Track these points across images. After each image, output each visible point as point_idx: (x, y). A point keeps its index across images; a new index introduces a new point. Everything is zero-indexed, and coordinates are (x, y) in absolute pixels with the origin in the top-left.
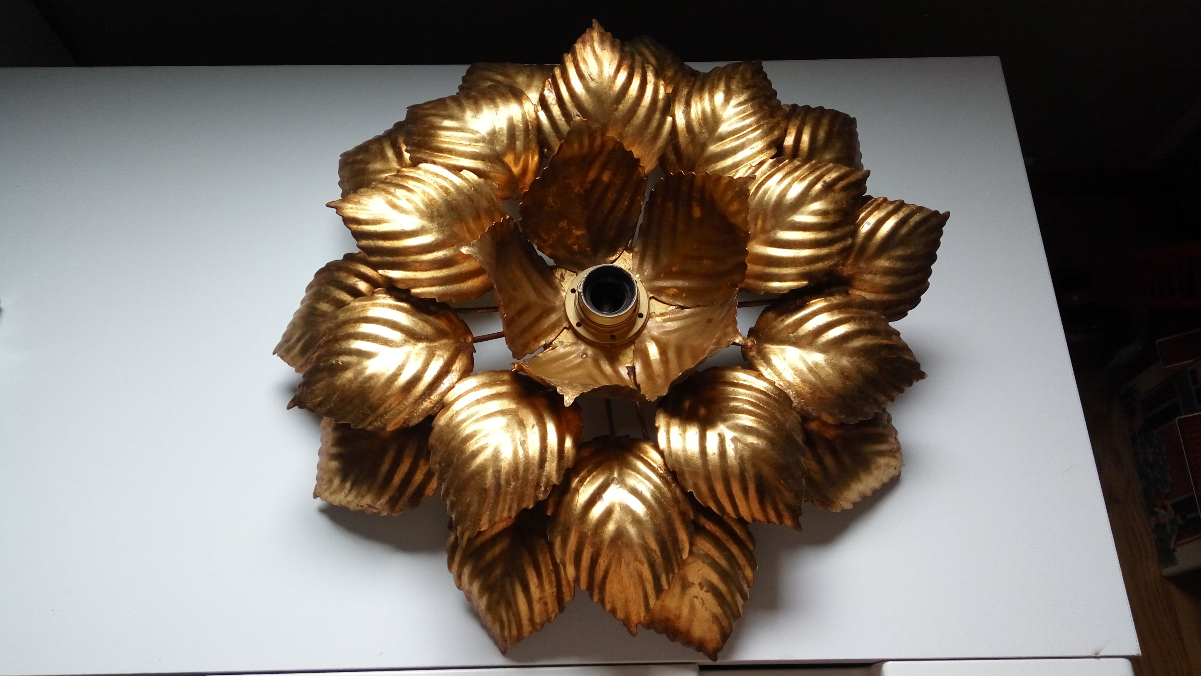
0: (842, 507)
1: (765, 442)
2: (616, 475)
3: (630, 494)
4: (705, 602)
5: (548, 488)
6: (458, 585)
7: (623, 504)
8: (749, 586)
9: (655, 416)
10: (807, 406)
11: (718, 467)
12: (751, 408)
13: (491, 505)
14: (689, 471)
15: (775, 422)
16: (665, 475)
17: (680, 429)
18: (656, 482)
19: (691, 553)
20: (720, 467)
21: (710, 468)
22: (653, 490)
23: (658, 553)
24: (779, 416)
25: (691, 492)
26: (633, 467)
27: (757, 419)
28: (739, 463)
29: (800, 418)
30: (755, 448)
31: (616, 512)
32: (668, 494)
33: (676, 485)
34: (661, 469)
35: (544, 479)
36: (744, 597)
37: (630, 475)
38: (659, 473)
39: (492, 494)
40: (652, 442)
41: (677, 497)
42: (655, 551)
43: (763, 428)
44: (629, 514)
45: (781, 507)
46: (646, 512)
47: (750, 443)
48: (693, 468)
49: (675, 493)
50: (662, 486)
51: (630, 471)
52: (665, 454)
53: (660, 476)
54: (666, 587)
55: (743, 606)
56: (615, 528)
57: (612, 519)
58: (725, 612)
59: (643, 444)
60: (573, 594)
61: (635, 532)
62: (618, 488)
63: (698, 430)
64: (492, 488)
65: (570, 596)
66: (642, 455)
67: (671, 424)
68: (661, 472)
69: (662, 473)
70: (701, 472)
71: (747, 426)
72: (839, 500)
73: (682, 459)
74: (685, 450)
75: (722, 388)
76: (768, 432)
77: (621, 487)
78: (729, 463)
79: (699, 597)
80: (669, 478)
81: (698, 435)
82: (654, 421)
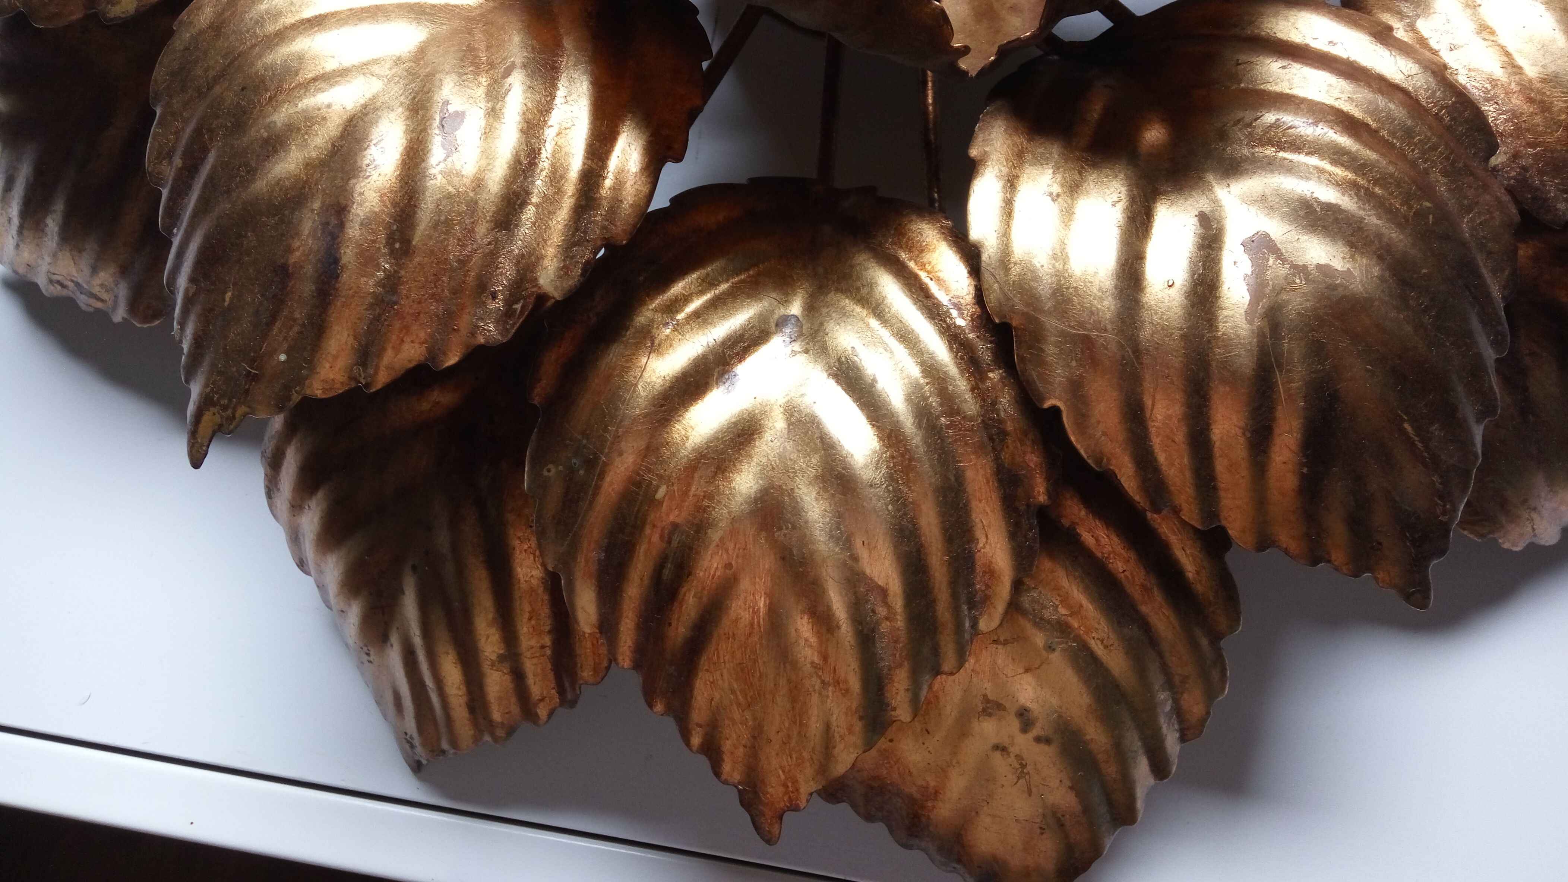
0: (1535, 536)
1: (1376, 271)
2: (796, 308)
3: (832, 382)
4: (1029, 768)
5: (518, 307)
6: (298, 561)
7: (800, 411)
8: (1183, 739)
9: (977, 121)
10: (1541, 173)
11: (1177, 333)
12: (1344, 141)
13: (296, 329)
14: (1062, 334)
15: (1428, 204)
16: (971, 336)
17: (1059, 177)
18: (932, 356)
19: (1014, 607)
20: (1182, 336)
21: (1145, 333)
22: (917, 380)
23: (898, 602)
24: (1442, 187)
25: (1055, 411)
26: (863, 292)
27: (1361, 181)
28: (1261, 335)
29: (1513, 210)
30: (1333, 287)
31: (768, 436)
32: (970, 405)
33: (1002, 378)
34: (961, 315)
35: (507, 270)
36: (1160, 769)
37: (845, 314)
38: (949, 326)
39: (306, 288)
40: (947, 218)
41: (1000, 421)
42: (884, 592)
43: (1380, 218)
44: (815, 451)
45: (1380, 517)
46: (875, 452)
47: (1319, 267)
48: (1081, 325)
49: (994, 403)
50: (953, 370)
51: (848, 303)
52: (984, 257)
53: (952, 336)
54: (902, 712)
55: (1149, 795)
56: (756, 487)
57: (750, 456)
58: (1087, 809)
59: (914, 217)
60: (605, 663)
61: (823, 516)
62: (794, 353)
63: (1124, 189)
64: (309, 270)
65: (595, 670)
66: (903, 255)
67: (1028, 156)
68: (960, 322)
69: (960, 327)
70: (1110, 339)
71: (1317, 200)
72: (1534, 515)
73: (1044, 289)
74: (1060, 255)
75: (1242, 58)
76: (1394, 235)
77: (806, 351)
78: (1224, 327)
79: (1011, 749)
80: (984, 350)
81: (1121, 206)
82: (968, 138)
